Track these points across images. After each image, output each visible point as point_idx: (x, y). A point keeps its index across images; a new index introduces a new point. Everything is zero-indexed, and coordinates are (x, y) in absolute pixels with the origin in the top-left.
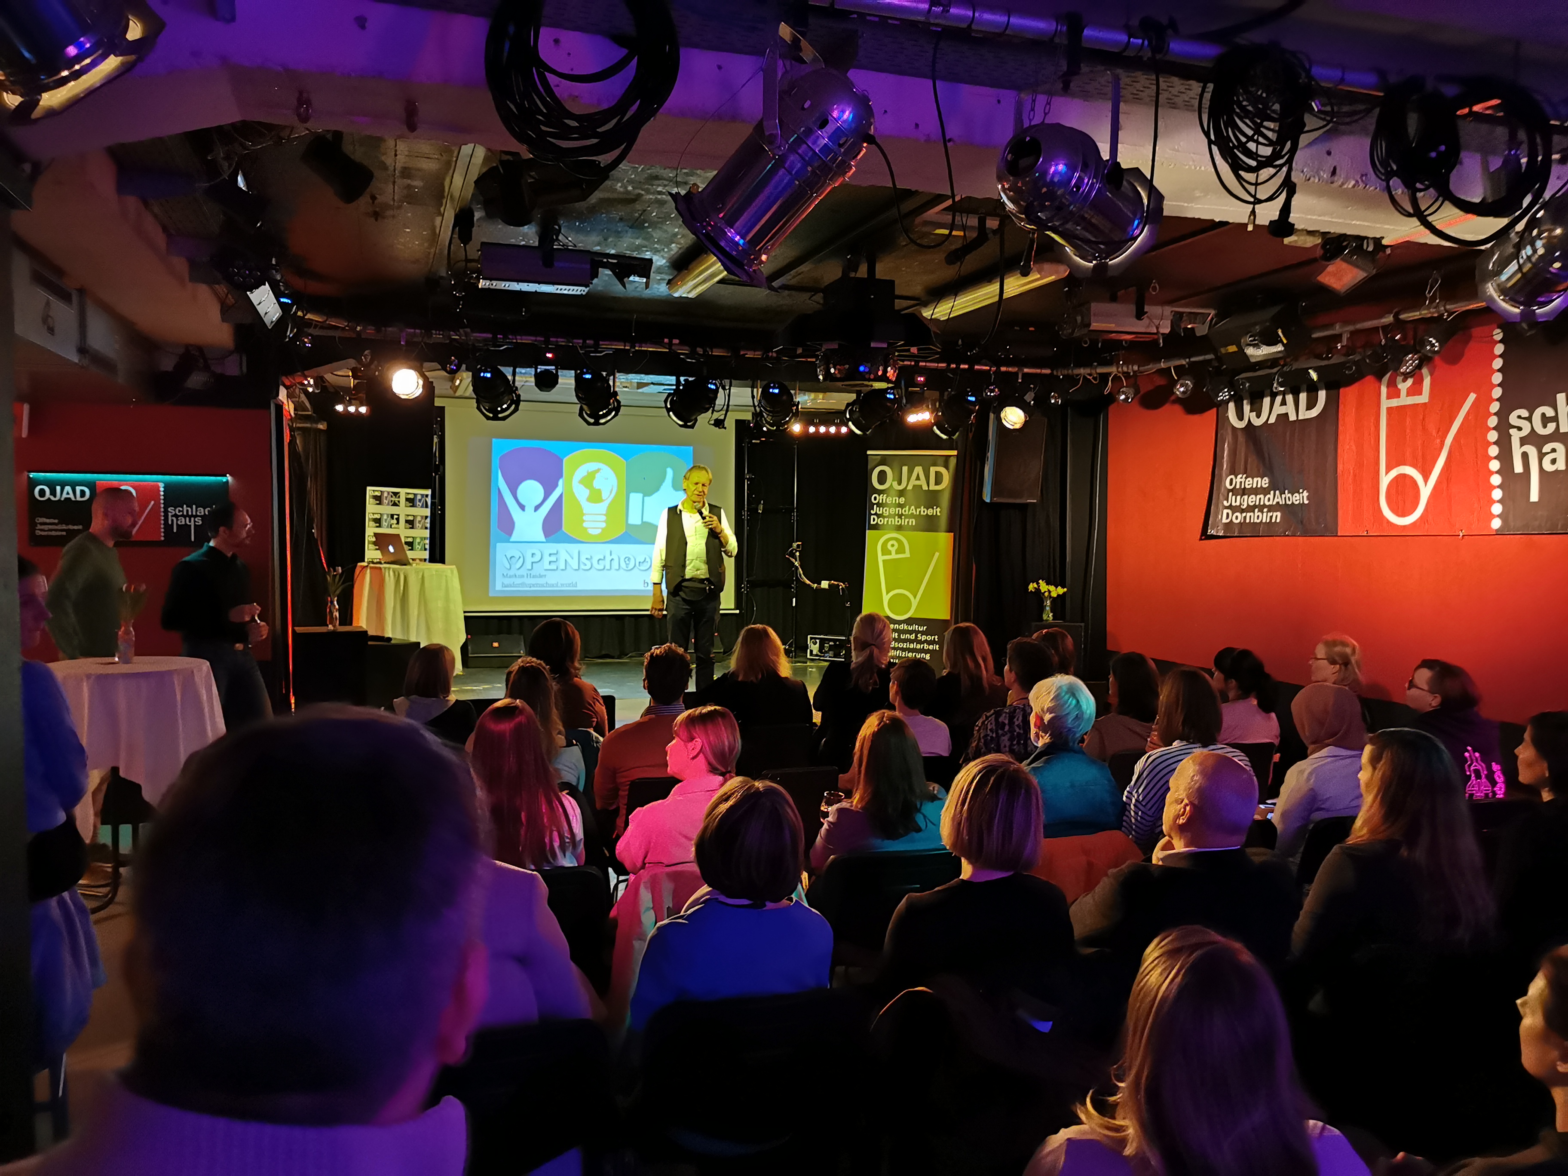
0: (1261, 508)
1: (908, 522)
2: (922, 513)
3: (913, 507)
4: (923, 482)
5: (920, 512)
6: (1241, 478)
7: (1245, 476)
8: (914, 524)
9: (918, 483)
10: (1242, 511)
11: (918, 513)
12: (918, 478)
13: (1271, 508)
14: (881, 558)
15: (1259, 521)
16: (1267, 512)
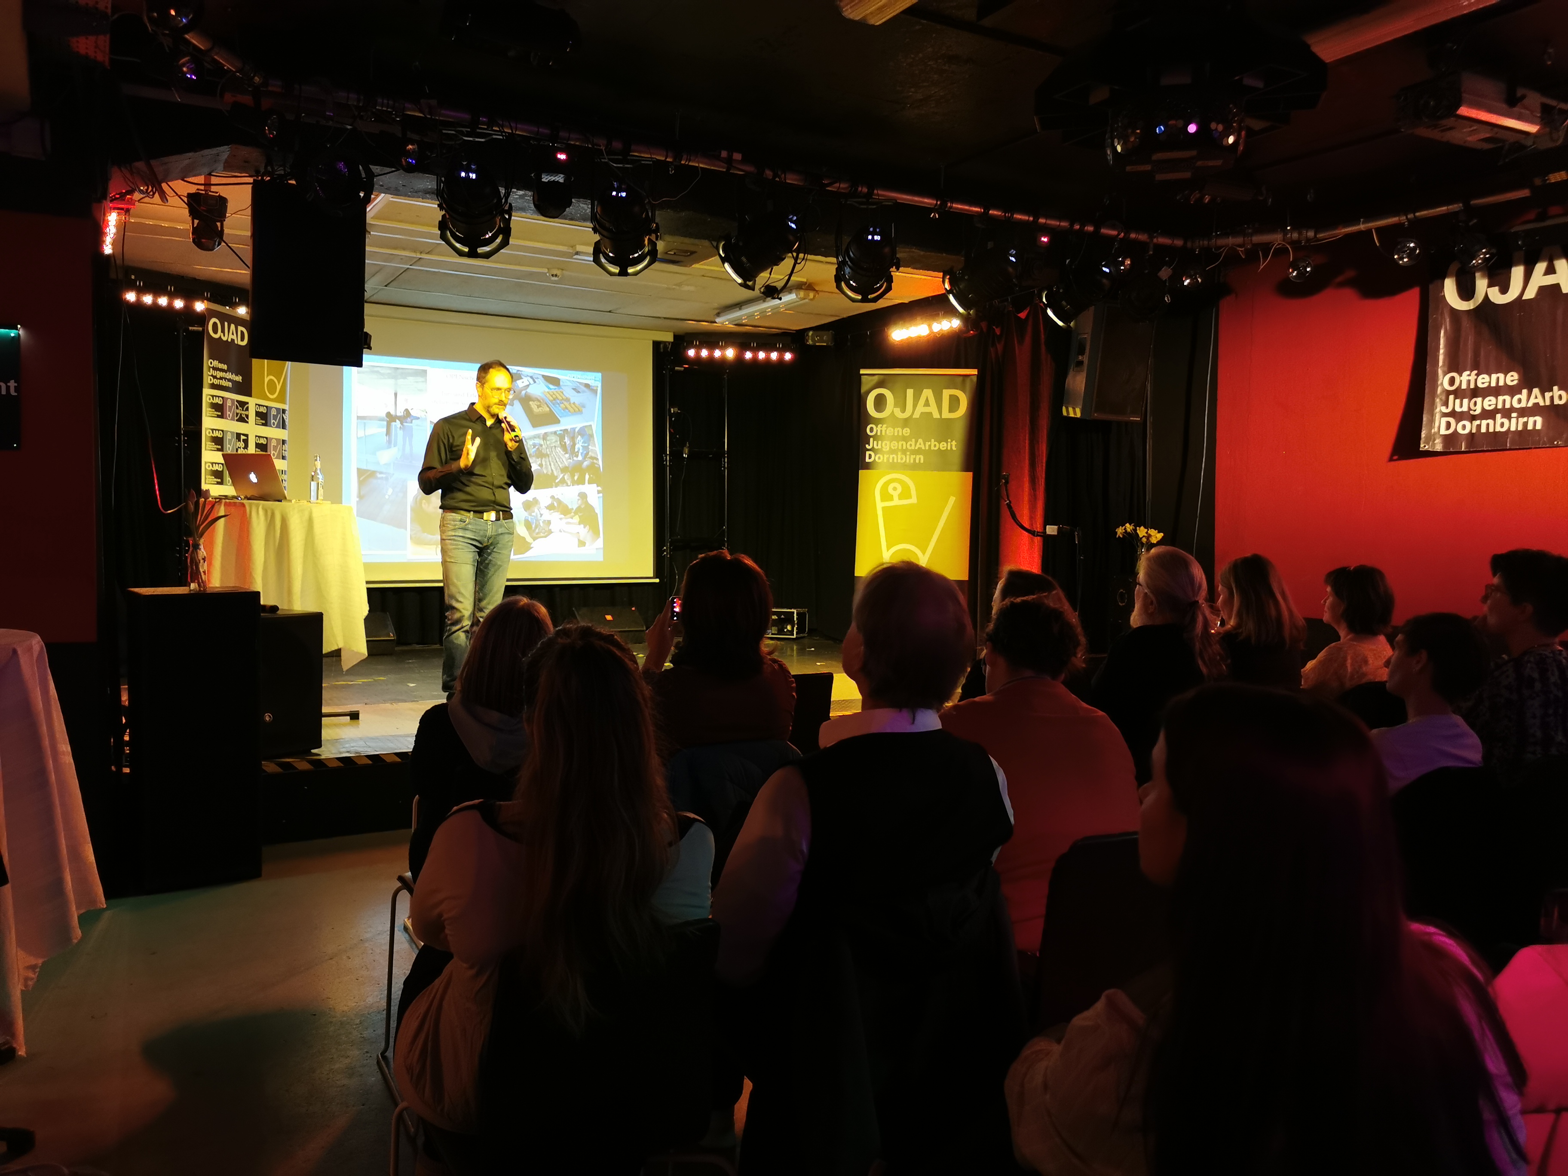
0: (1507, 413)
1: (915, 459)
2: (933, 448)
3: (920, 441)
4: (933, 409)
5: (930, 446)
6: (1469, 375)
7: (1476, 372)
8: (922, 461)
9: (927, 410)
10: (1473, 418)
11: (927, 448)
12: (927, 404)
13: (1524, 412)
14: (880, 505)
15: (1504, 429)
16: (1517, 418)
